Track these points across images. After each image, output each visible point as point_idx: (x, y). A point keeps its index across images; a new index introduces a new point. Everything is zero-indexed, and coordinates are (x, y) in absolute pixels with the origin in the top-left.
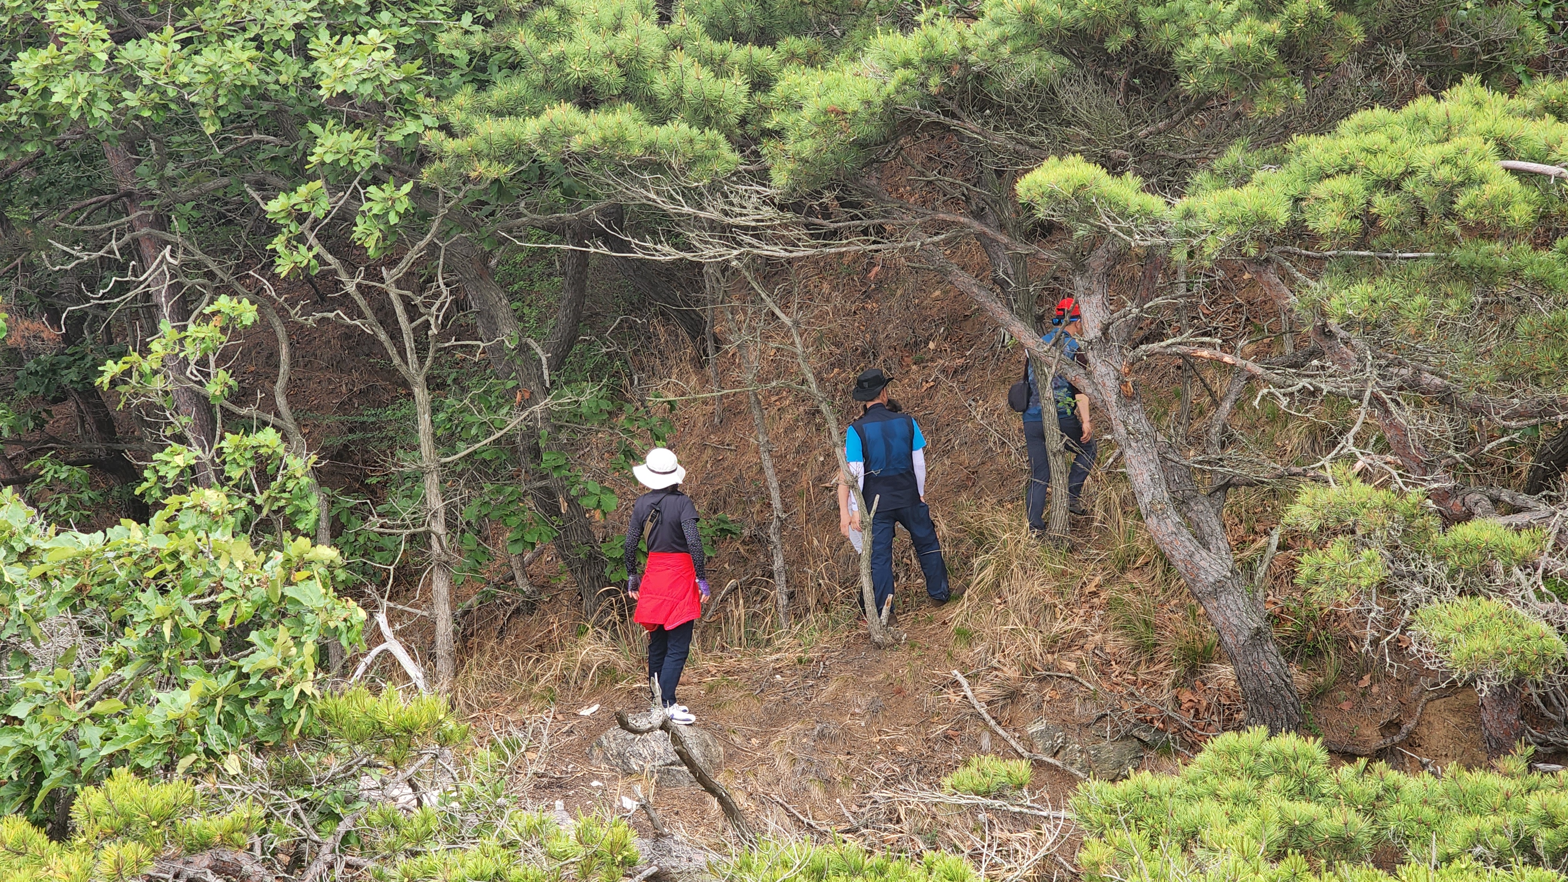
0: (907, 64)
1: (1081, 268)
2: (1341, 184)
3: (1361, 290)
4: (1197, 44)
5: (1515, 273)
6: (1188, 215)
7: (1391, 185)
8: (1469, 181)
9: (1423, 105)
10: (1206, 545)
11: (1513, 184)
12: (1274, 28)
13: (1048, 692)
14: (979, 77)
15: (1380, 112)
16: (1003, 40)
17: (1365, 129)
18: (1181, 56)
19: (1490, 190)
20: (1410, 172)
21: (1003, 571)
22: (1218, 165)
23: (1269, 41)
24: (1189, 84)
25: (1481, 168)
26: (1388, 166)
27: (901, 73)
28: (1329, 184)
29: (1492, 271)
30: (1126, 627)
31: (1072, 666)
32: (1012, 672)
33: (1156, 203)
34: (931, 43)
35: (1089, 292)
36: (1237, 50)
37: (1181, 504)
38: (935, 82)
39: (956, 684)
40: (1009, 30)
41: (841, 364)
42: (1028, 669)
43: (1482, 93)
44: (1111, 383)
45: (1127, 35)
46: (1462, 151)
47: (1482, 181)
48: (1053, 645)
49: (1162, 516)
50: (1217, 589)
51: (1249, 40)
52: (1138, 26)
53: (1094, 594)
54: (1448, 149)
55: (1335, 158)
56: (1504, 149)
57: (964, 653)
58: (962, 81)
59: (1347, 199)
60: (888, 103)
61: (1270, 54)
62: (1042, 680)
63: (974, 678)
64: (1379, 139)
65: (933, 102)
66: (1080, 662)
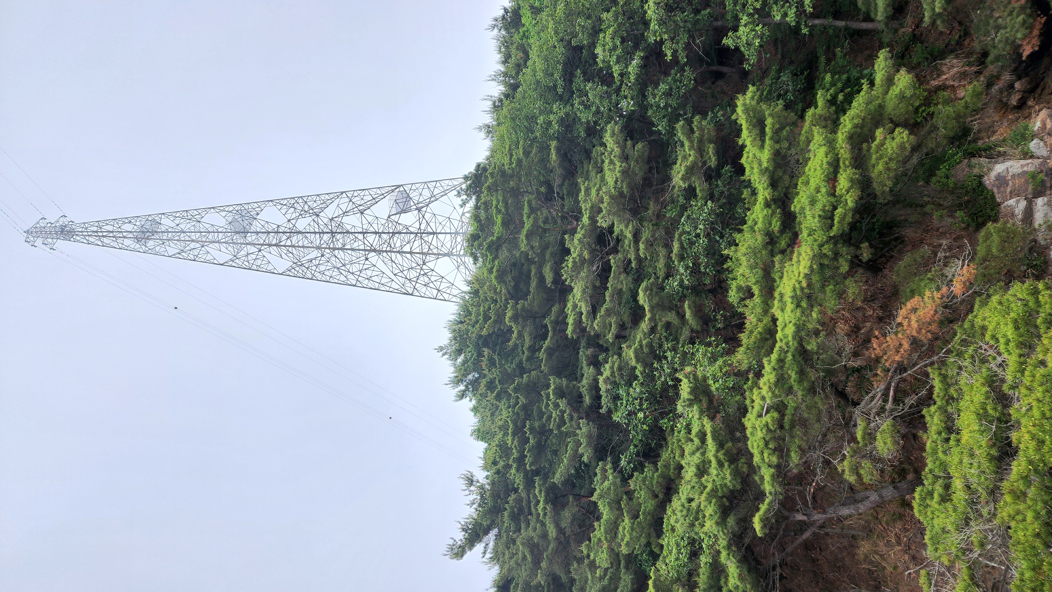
0: (729, 554)
1: (787, 518)
2: (766, 455)
3: (793, 454)
4: (729, 484)
5: (793, 415)
6: (770, 493)
7: (767, 444)
8: (767, 425)
9: (748, 432)
10: (868, 497)
11: (768, 415)
12: (726, 464)
13: (913, 547)
14: (734, 536)
15: (749, 443)
16: (723, 531)
17: (753, 447)
18: (731, 487)
19: (769, 421)
20: (764, 439)
21: (876, 553)
22: (759, 483)
23: (729, 466)
24: (738, 487)
25: (764, 422)
26: (762, 444)
27: (731, 557)
28: (765, 458)
29: (792, 420)
30: (894, 521)
31: (905, 539)
32: (906, 557)
33: (767, 501)
34: (724, 547)
35: (794, 517)
36: (731, 474)
37: (856, 501)
38: (734, 548)
39: (910, 574)
40: (720, 529)
41: (818, 582)
42: (905, 552)
43: (746, 419)
44: (820, 516)
45: (725, 500)
46: (759, 426)
47: (767, 422)
48: (899, 544)
49: (859, 508)
50: (881, 496)
51: (729, 471)
52: (723, 497)
53: (884, 528)
54: (759, 429)
55: (759, 455)
56: (760, 416)
57: (900, 569)
58: (734, 541)
59: (769, 454)
60: (738, 562)
61: (733, 466)
62: (909, 548)
63: (908, 569)
64: (755, 444)
65: (739, 549)
66: (904, 536)
